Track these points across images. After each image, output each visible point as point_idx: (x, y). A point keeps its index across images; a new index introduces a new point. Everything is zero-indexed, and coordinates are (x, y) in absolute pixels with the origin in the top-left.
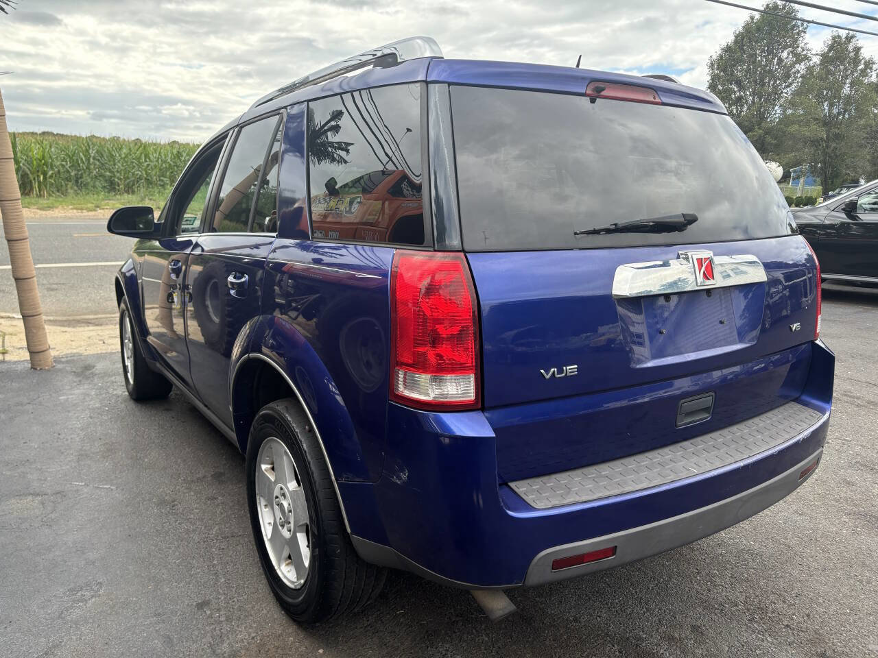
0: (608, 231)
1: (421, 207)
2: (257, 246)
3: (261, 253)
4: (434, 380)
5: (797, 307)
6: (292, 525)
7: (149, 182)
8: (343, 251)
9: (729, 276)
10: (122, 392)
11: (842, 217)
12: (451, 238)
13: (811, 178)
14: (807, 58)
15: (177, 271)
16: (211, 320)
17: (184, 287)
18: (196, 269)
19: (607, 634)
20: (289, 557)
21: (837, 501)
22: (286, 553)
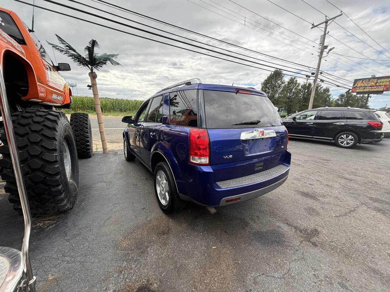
0: (240, 124)
1: (196, 118)
2: (156, 126)
3: (157, 128)
4: (199, 158)
5: (283, 142)
6: (165, 191)
7: (130, 110)
8: (176, 128)
9: (267, 135)
10: (124, 159)
11: (292, 121)
12: (203, 125)
13: (285, 111)
14: (284, 83)
15: (138, 131)
16: (145, 142)
17: (140, 135)
18: (142, 131)
19: (237, 218)
20: (164, 198)
21: (291, 187)
22: (163, 197)
